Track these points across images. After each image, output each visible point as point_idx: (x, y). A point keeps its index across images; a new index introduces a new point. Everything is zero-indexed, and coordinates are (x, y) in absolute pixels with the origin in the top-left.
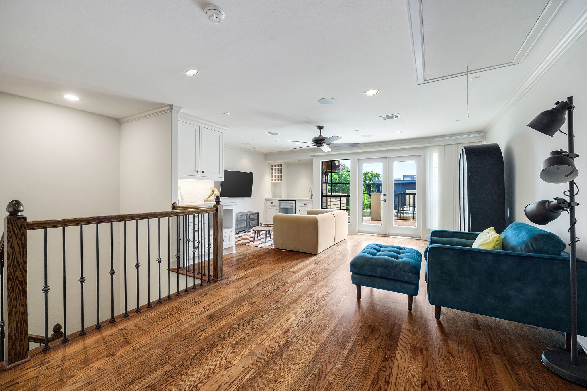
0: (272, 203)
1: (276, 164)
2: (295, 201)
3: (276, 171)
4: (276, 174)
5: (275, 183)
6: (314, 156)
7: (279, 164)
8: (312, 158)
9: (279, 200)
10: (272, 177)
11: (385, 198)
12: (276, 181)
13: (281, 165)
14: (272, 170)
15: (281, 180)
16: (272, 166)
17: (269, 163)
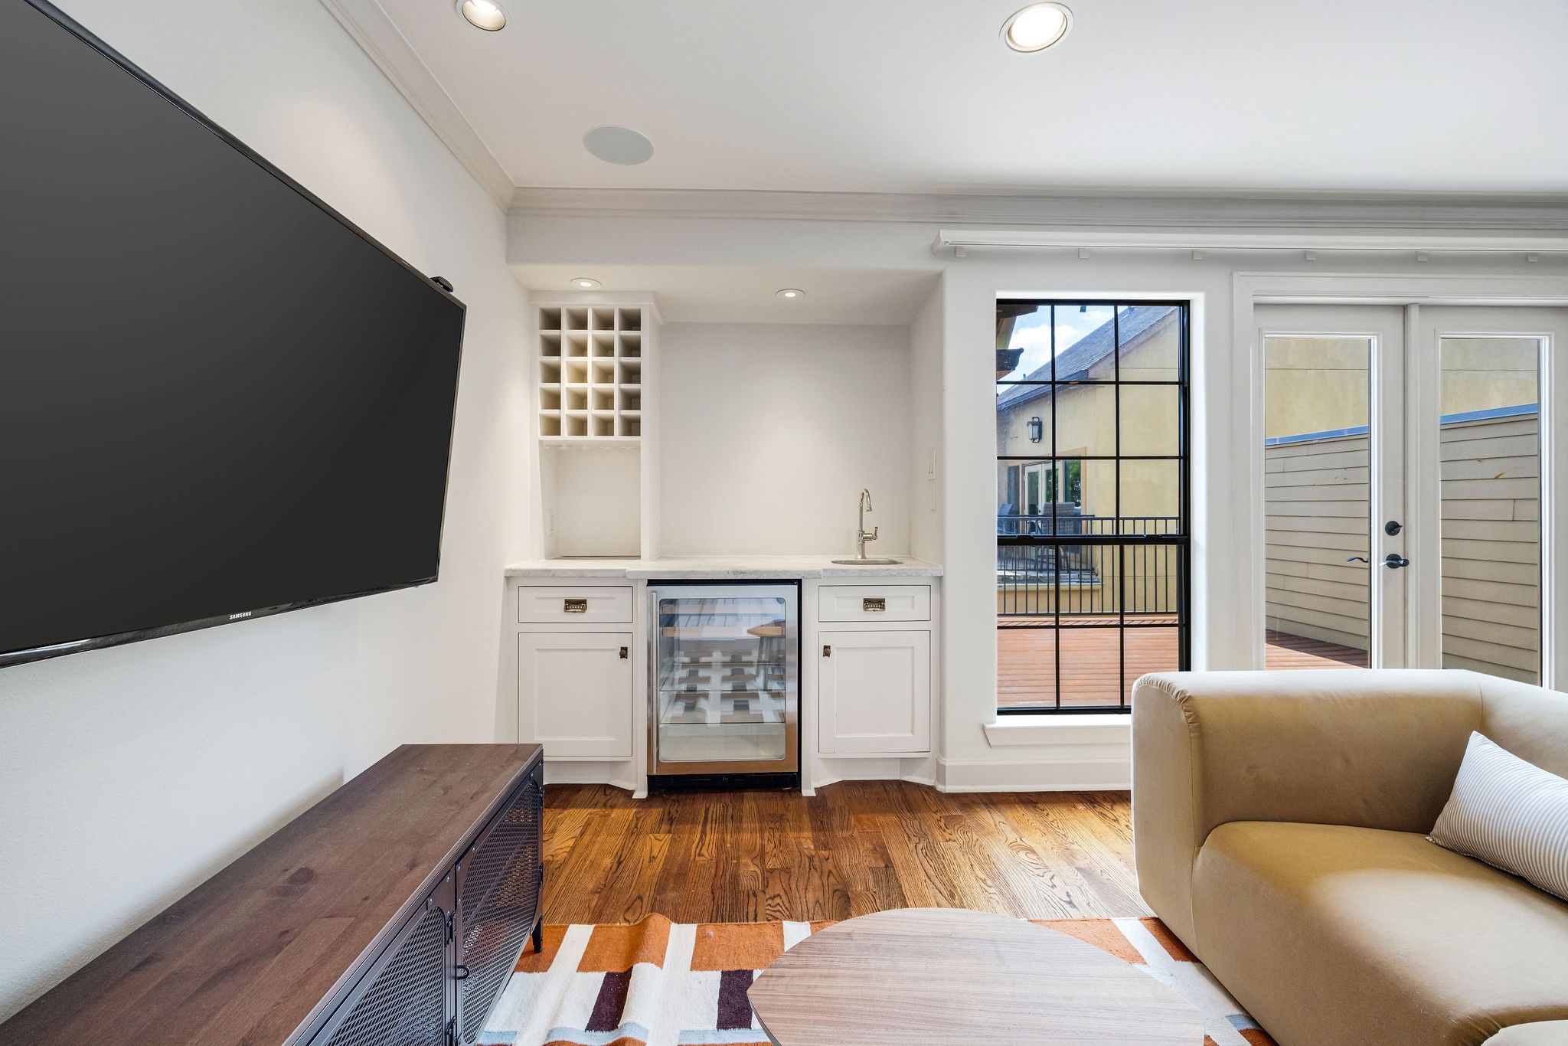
0: (575, 605)
1: (590, 305)
2: (799, 582)
3: (591, 360)
4: (591, 386)
5: (577, 447)
6: (953, 252)
7: (615, 306)
8: (933, 266)
9: (652, 583)
10: (554, 400)
11: (1395, 545)
12: (592, 435)
13: (632, 321)
14: (553, 348)
15: (632, 427)
16: (552, 320)
17: (532, 293)
